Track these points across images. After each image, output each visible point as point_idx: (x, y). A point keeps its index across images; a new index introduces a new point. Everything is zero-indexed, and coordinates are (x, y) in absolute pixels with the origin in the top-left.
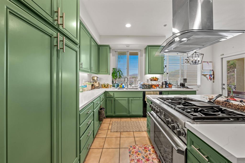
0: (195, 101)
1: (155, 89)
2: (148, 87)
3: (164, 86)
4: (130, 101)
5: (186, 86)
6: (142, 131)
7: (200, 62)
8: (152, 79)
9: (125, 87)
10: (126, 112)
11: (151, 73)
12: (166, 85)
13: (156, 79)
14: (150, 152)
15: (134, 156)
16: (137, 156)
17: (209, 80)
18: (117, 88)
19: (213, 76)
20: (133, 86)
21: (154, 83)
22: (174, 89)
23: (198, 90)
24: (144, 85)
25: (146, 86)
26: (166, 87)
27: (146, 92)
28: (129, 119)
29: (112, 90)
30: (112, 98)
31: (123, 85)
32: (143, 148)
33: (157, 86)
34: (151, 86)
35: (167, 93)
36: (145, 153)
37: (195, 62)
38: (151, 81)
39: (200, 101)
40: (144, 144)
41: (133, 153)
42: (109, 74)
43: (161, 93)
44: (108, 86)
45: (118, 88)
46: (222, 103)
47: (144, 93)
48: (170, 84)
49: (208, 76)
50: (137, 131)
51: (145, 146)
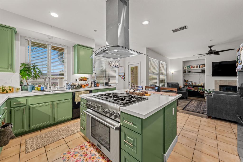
0: (119, 94)
1: (84, 88)
2: (78, 87)
3: (93, 85)
4: (56, 105)
5: (109, 84)
6: (75, 134)
7: (118, 67)
8: (81, 79)
9: (45, 89)
10: (49, 121)
11: (81, 72)
12: (94, 84)
13: (85, 79)
14: (87, 148)
15: (71, 160)
16: (75, 158)
17: (123, 79)
18: (31, 91)
19: (124, 76)
20: (58, 87)
21: (83, 82)
22: (101, 87)
23: (117, 87)
24: (74, 85)
25: (76, 86)
26: (94, 86)
27: (76, 92)
28: (54, 128)
29: (21, 95)
30: (25, 107)
31: (42, 86)
32: (79, 148)
33: (86, 85)
34: (80, 86)
35: (96, 91)
36: (82, 151)
37: (116, 66)
38: (80, 81)
39: (122, 94)
40: (79, 144)
41: (69, 158)
42: (14, 72)
43: (91, 92)
44: (10, 90)
45: (34, 91)
46: (132, 93)
47: (74, 94)
48: (98, 83)
49: (122, 76)
50: (68, 136)
51: (81, 145)
